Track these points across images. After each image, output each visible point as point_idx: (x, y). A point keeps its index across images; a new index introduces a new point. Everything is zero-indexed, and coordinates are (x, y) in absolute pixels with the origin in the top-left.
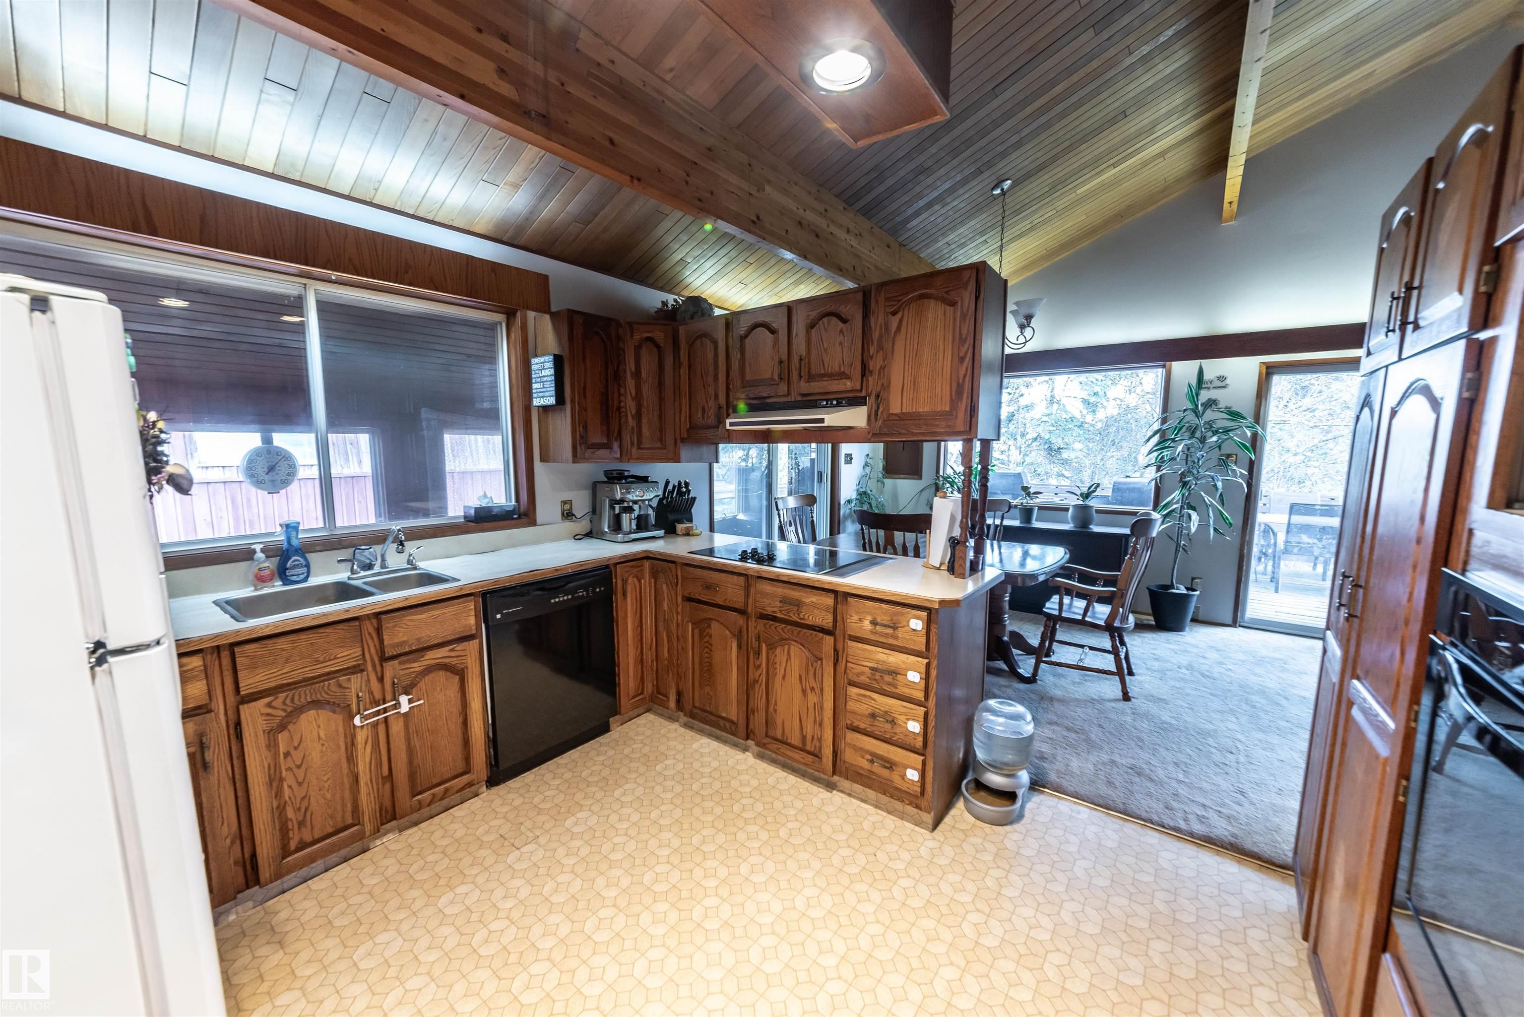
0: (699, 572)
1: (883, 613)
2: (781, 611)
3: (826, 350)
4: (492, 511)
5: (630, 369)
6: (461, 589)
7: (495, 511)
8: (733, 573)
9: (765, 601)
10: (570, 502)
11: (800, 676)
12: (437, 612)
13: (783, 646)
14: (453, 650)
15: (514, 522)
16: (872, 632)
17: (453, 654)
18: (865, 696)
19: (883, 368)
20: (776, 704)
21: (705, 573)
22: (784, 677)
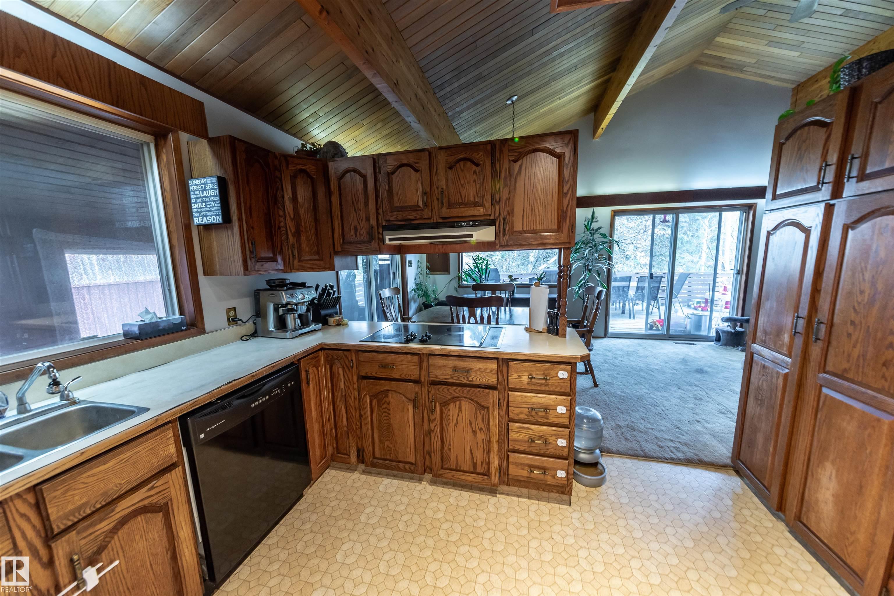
0: (375, 355)
1: (537, 370)
2: (452, 378)
3: (462, 186)
4: (159, 326)
5: (288, 195)
6: (157, 420)
7: (162, 326)
8: (407, 354)
9: (438, 371)
10: (234, 309)
11: (470, 422)
12: (128, 454)
13: (455, 402)
14: (152, 488)
15: (182, 333)
16: (528, 384)
17: (153, 492)
18: (524, 428)
19: (508, 199)
20: (450, 444)
21: (381, 356)
22: (456, 425)
